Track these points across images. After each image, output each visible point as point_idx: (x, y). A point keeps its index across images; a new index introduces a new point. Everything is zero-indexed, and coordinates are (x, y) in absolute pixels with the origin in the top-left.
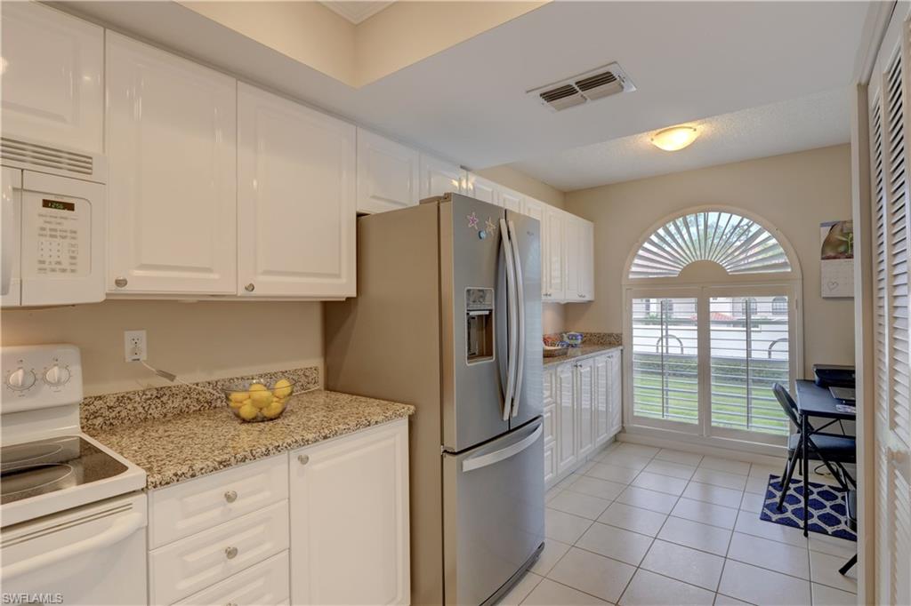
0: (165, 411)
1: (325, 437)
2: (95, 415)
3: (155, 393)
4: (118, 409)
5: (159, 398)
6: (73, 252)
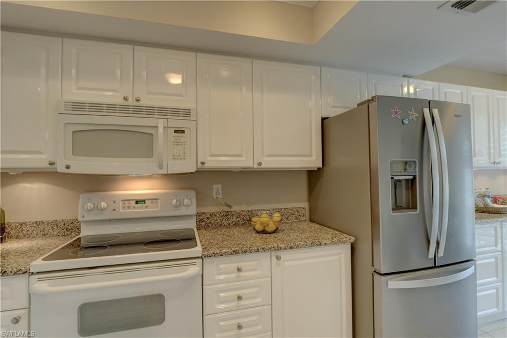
0: (229, 222)
1: (291, 248)
2: (202, 221)
3: (225, 213)
4: (210, 219)
5: (226, 216)
6: (184, 151)
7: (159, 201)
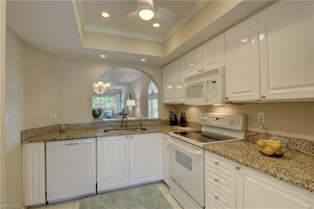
1: (247, 165)
6: (216, 92)
7: (225, 119)
